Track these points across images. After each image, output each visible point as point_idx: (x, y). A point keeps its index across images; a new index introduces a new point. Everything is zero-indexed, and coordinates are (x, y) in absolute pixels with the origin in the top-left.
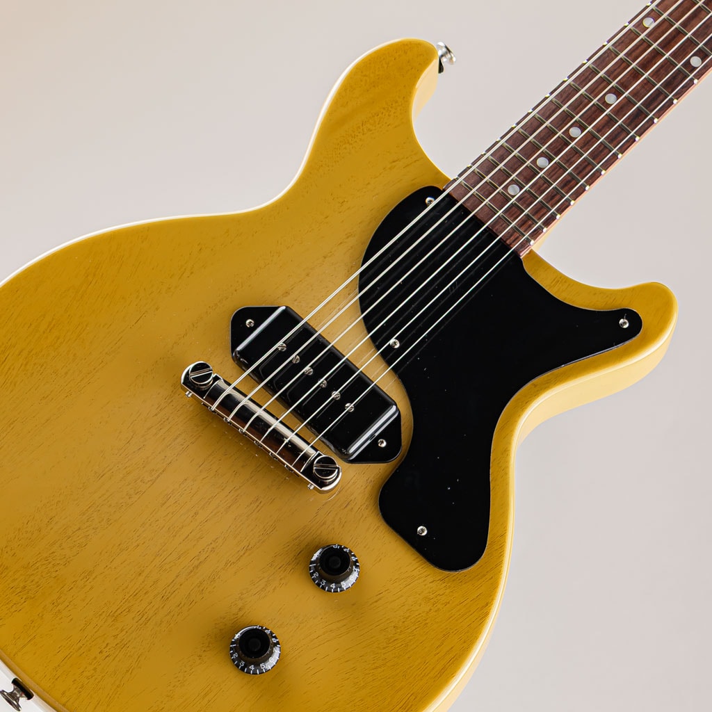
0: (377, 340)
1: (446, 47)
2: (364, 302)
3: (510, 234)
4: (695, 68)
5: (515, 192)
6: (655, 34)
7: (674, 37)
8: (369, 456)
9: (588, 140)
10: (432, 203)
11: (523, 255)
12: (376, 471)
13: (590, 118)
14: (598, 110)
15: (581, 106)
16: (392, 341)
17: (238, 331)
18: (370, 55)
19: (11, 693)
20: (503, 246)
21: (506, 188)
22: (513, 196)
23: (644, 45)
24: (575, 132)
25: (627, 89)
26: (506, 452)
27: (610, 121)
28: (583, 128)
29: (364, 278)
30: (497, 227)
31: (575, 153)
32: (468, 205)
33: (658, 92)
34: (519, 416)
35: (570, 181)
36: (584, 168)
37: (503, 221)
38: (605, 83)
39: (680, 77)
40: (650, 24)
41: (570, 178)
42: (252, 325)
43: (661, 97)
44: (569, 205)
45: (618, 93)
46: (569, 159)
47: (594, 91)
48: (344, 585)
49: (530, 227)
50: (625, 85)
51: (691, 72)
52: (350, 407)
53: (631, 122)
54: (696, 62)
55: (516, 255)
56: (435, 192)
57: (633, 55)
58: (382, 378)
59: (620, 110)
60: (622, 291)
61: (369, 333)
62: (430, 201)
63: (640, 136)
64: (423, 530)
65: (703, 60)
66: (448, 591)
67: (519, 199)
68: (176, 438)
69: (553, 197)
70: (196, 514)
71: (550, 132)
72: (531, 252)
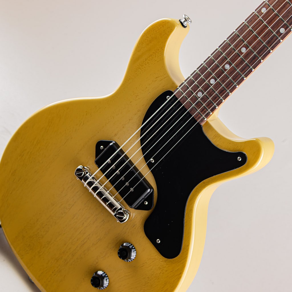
0: (146, 158)
1: (185, 19)
2: (142, 141)
3: (197, 115)
4: (282, 34)
5: (200, 95)
6: (265, 16)
7: (274, 18)
8: (141, 207)
9: (232, 70)
10: (169, 98)
11: (202, 124)
12: (143, 214)
13: (233, 60)
14: (238, 56)
15: (231, 53)
16: (152, 159)
17: (98, 151)
20: (194, 120)
21: (197, 93)
22: (199, 97)
23: (261, 22)
24: (227, 67)
25: (250, 45)
26: (191, 211)
27: (242, 61)
28: (230, 64)
29: (143, 130)
30: (192, 112)
31: (226, 77)
32: (181, 101)
33: (264, 47)
34: (197, 196)
35: (223, 91)
36: (230, 84)
37: (194, 110)
38: (242, 42)
39: (275, 39)
40: (264, 11)
41: (223, 89)
42: (103, 148)
43: (265, 49)
44: (222, 102)
45: (247, 47)
46: (223, 81)
47: (237, 46)
48: (132, 258)
49: (205, 112)
50: (250, 43)
51: (279, 36)
52: (132, 189)
53: (251, 61)
54: (282, 30)
55: (199, 124)
56: (170, 93)
57: (255, 28)
58: (147, 175)
59: (247, 55)
61: (143, 155)
62: (168, 98)
63: (254, 69)
64: (159, 241)
65: (286, 29)
66: (167, 266)
67: (201, 99)
68: (77, 193)
69: (215, 98)
70: (83, 223)
71: (217, 67)
72: (207, 122)
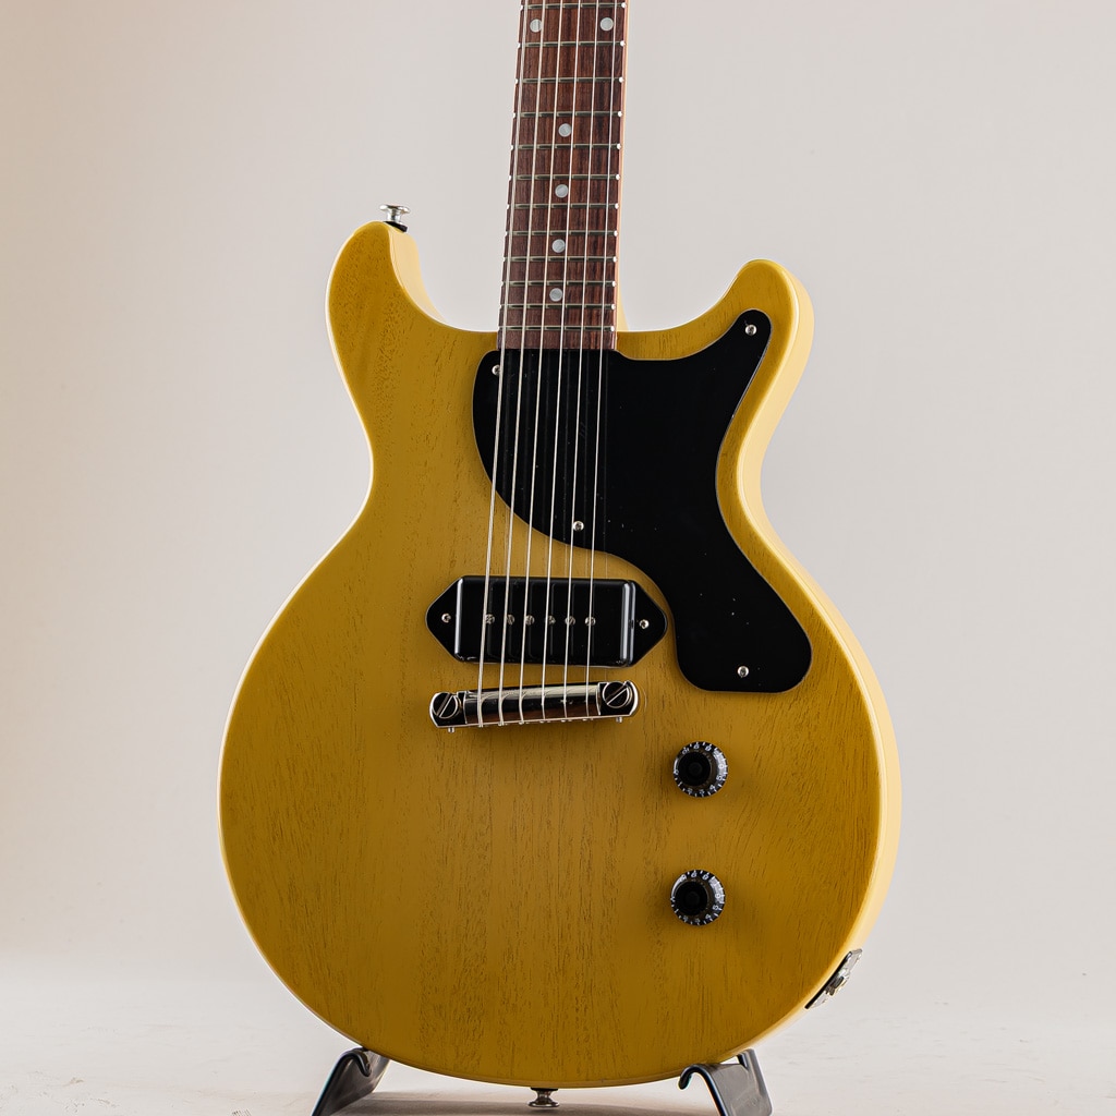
0: (562, 535)
1: (390, 207)
2: (521, 512)
3: (588, 339)
4: (611, 31)
5: (558, 295)
6: (550, 32)
7: (569, 19)
8: (643, 644)
9: (579, 186)
10: (499, 370)
11: (614, 346)
12: (661, 651)
13: (562, 166)
14: (563, 151)
15: (546, 161)
16: (574, 526)
17: (443, 634)
18: (333, 282)
19: (538, 1099)
20: (591, 355)
21: (548, 299)
22: (561, 301)
23: (550, 50)
24: (563, 191)
25: (570, 108)
26: (752, 537)
27: (582, 153)
28: (564, 181)
29: (502, 489)
30: (571, 343)
31: (579, 210)
32: (530, 345)
33: (600, 85)
34: (736, 494)
35: (596, 242)
36: (598, 218)
37: (572, 333)
38: (548, 120)
39: (606, 52)
40: (538, 26)
41: (594, 238)
42: (449, 617)
43: (606, 88)
44: (614, 264)
45: (566, 119)
46: (578, 222)
47: (545, 136)
48: (720, 778)
49: (598, 316)
50: (565, 105)
51: (611, 39)
52: (589, 621)
53: (600, 136)
54: (607, 24)
55: (609, 353)
56: (492, 358)
57: (549, 71)
58: (595, 567)
59: (581, 134)
60: (725, 300)
61: (549, 535)
62: (497, 370)
63: (618, 142)
64: (744, 671)
65: (611, 17)
66: (810, 703)
67: (568, 299)
68: (476, 773)
69: (594, 270)
70: (549, 823)
71: (541, 211)
72: (619, 334)
